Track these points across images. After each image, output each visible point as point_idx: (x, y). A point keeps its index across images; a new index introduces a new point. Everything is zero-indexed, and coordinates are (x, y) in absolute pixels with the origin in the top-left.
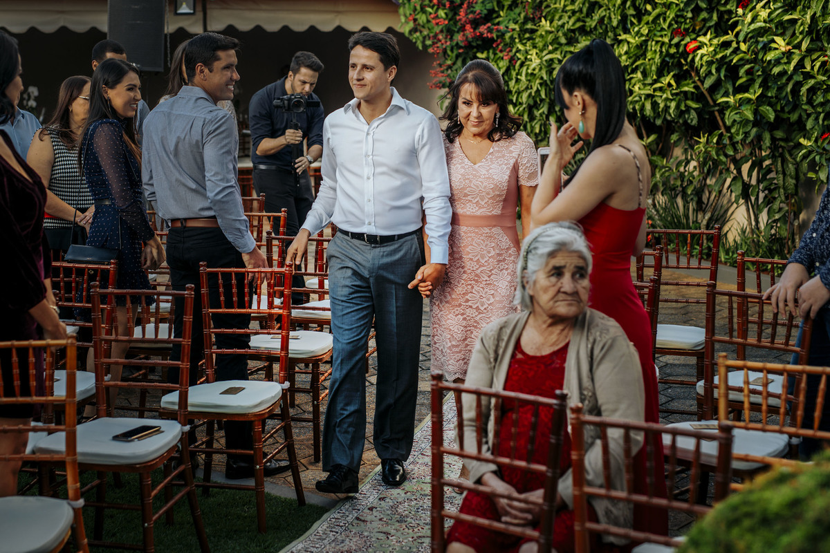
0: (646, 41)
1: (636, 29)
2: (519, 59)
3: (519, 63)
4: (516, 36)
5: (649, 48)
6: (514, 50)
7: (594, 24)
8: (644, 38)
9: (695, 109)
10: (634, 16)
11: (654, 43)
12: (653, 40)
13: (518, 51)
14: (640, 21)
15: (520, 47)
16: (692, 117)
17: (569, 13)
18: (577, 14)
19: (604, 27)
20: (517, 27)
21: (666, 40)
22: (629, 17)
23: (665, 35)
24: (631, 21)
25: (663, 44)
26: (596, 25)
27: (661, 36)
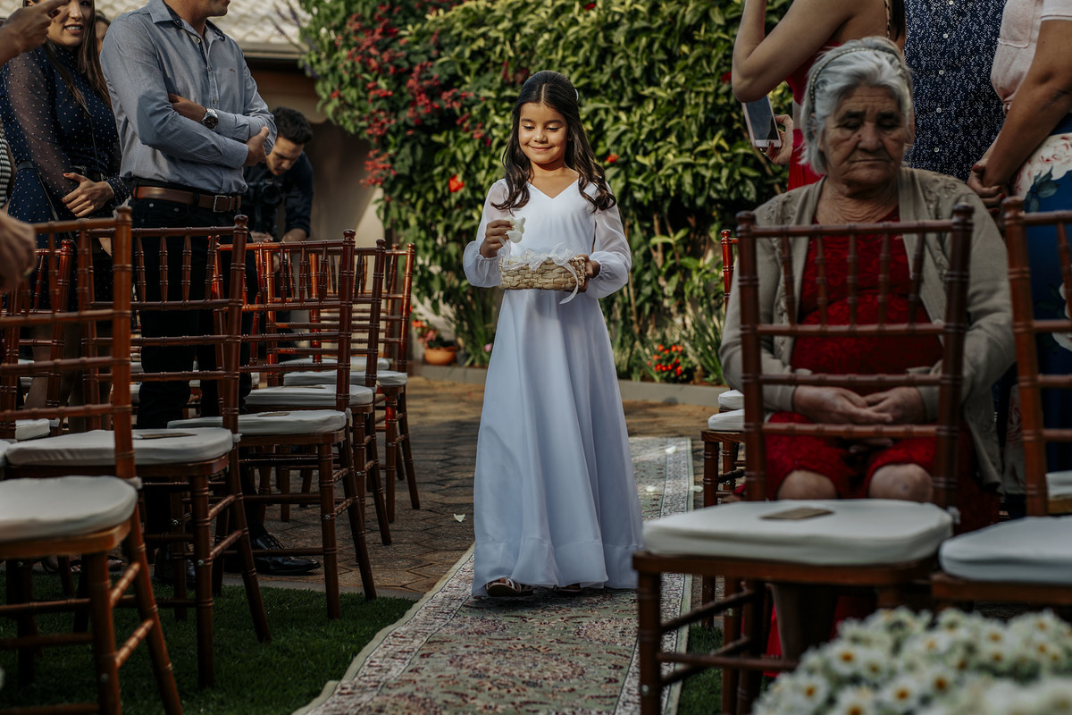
0: (681, 94)
1: (667, 79)
2: (494, 137)
3: (495, 142)
4: (490, 105)
5: (688, 101)
6: (488, 126)
7: (605, 78)
8: (679, 90)
9: (753, 179)
10: (662, 61)
11: (693, 95)
12: (691, 91)
13: (495, 125)
14: (672, 69)
15: (498, 120)
16: (748, 189)
17: (570, 67)
18: (581, 69)
19: (618, 83)
20: (492, 94)
21: (710, 89)
22: (657, 65)
23: (709, 84)
24: (660, 70)
25: (707, 95)
26: (608, 81)
27: (704, 85)
